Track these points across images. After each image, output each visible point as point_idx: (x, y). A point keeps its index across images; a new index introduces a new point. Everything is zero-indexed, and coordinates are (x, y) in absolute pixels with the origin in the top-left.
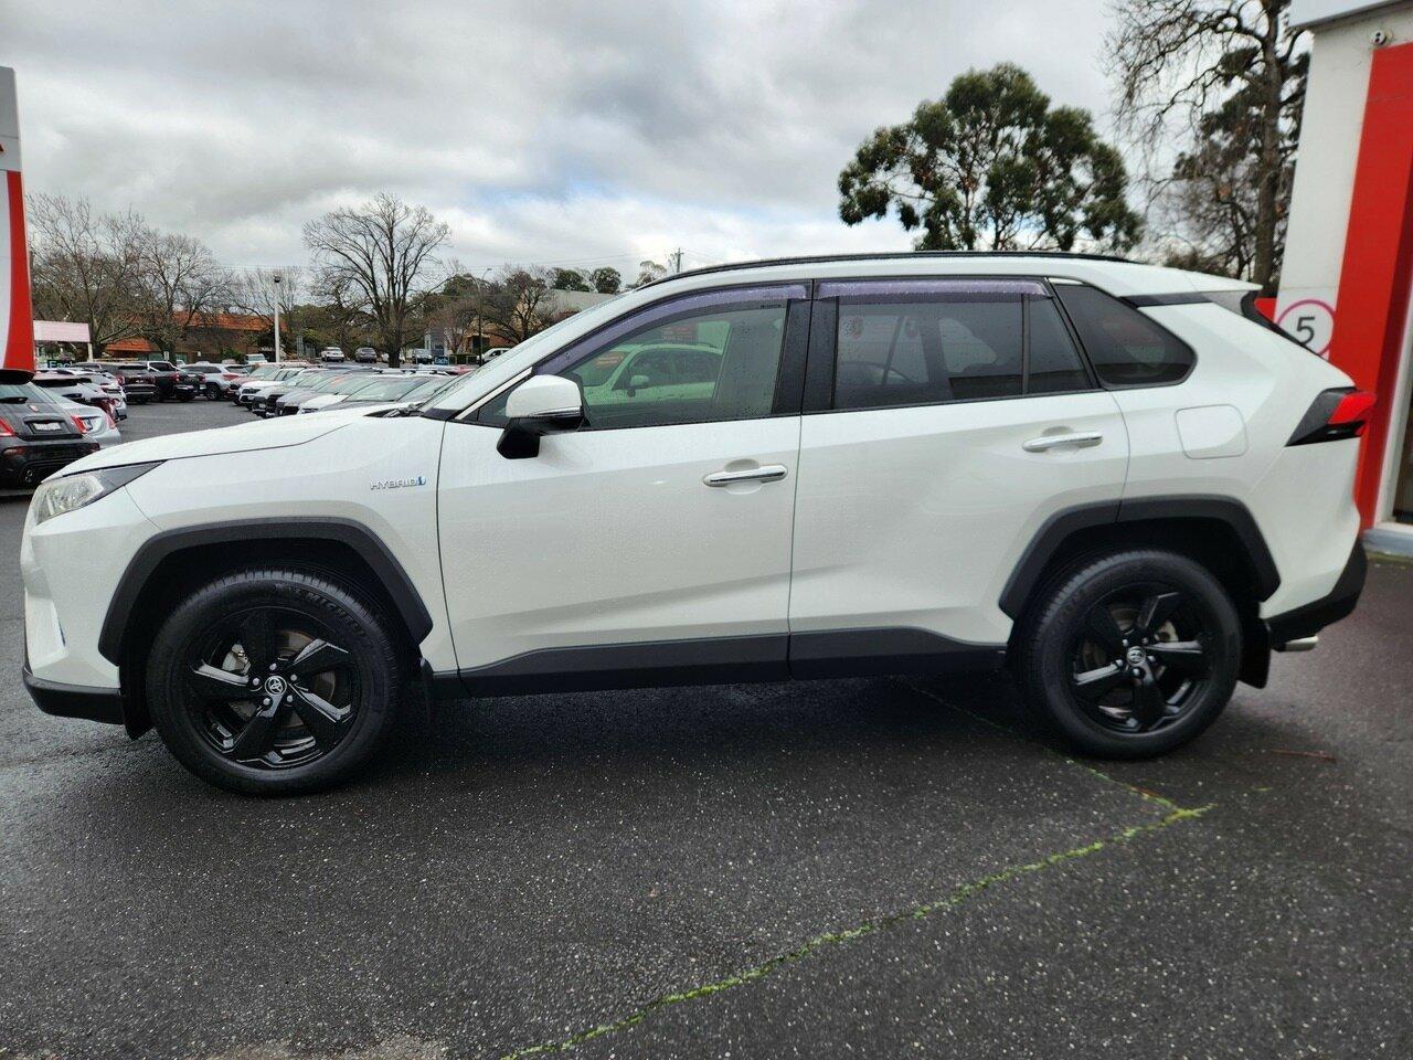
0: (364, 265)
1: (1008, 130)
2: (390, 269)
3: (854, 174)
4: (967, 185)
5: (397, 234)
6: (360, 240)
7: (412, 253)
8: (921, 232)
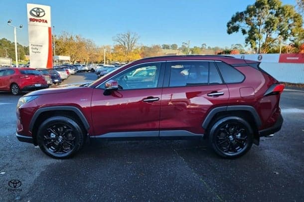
0: (123, 44)
1: (271, 10)
2: (128, 45)
3: (230, 23)
4: (259, 24)
5: (130, 38)
6: (123, 39)
7: (133, 42)
8: (247, 35)
